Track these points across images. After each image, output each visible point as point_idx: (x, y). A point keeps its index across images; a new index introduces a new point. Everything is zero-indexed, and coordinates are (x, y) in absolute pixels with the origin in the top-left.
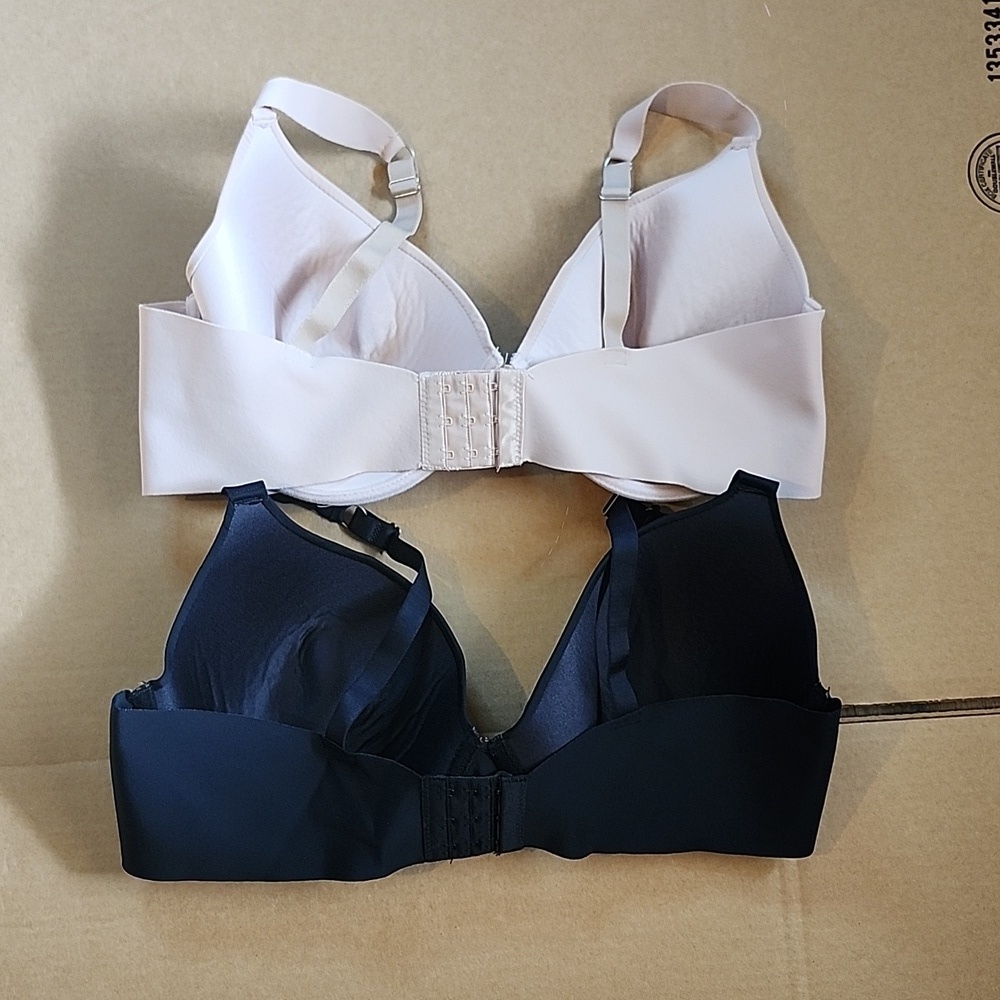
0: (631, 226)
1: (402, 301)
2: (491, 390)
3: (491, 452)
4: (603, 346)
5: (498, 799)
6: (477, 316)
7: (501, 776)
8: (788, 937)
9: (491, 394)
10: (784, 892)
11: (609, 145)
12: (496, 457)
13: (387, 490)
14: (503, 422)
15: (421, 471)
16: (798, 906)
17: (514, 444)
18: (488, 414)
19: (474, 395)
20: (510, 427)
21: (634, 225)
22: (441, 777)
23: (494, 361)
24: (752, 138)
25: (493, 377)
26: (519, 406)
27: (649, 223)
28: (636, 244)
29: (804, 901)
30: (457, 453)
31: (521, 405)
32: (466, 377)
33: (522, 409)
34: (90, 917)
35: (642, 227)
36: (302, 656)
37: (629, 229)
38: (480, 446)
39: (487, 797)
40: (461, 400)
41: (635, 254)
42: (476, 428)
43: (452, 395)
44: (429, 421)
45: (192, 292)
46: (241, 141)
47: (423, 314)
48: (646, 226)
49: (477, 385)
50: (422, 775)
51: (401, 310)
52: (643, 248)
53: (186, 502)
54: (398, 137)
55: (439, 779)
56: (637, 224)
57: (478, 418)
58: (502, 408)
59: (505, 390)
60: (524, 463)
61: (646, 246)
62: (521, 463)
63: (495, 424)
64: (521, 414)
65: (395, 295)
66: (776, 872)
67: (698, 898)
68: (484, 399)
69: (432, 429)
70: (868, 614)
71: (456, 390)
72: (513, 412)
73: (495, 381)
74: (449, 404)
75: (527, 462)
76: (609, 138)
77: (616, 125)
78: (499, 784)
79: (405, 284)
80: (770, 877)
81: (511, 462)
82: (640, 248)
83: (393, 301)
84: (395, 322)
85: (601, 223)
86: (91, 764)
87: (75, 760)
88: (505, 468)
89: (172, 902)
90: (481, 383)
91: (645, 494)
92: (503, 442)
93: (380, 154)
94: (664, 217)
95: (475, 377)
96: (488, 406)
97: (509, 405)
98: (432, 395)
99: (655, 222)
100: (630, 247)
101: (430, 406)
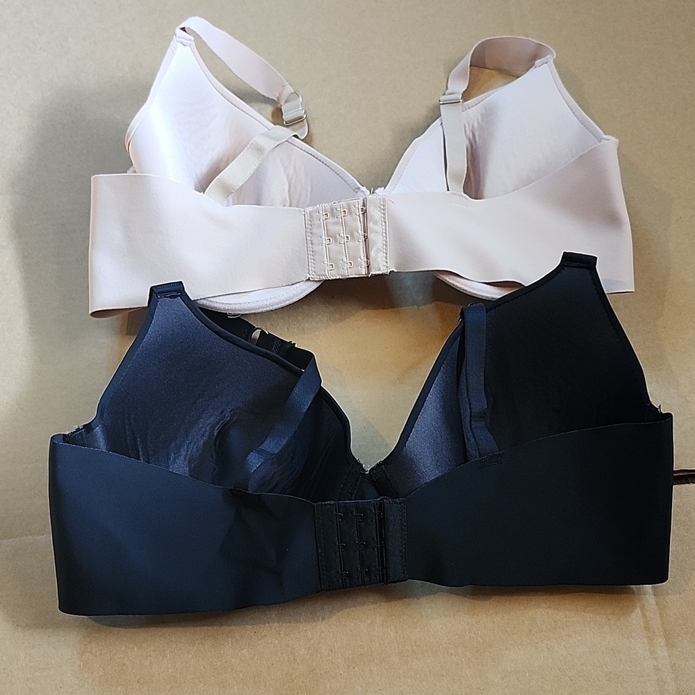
0: (465, 127)
1: (293, 181)
2: (361, 213)
3: (363, 263)
4: (448, 190)
5: (382, 522)
6: (349, 177)
7: (383, 500)
8: (657, 669)
9: (361, 215)
10: (647, 628)
11: (445, 88)
12: (368, 267)
13: (283, 298)
14: (371, 236)
15: (309, 283)
16: (662, 641)
17: (381, 255)
18: (360, 232)
19: (348, 218)
20: (377, 239)
21: (467, 125)
22: (332, 502)
23: (362, 194)
24: (550, 58)
25: (362, 202)
26: (384, 224)
27: (478, 122)
28: (470, 140)
29: (667, 636)
30: (336, 264)
31: (385, 222)
32: (341, 205)
33: (386, 226)
34: (30, 667)
35: (473, 126)
36: (218, 443)
37: (463, 128)
38: (354, 258)
39: (372, 521)
40: (337, 223)
41: (469, 148)
42: (351, 244)
43: (331, 220)
44: (314, 242)
45: (132, 165)
46: (168, 52)
47: (309, 188)
48: (476, 125)
49: (349, 209)
50: (315, 502)
51: (292, 189)
52: (475, 142)
53: (127, 337)
54: (289, 86)
55: (330, 504)
56: (469, 124)
57: (352, 236)
58: (370, 225)
59: (371, 211)
60: (391, 272)
61: (477, 139)
62: (389, 271)
63: (365, 240)
64: (386, 230)
65: (288, 177)
66: (638, 611)
67: (570, 636)
68: (356, 220)
69: (316, 248)
70: (688, 399)
71: (334, 217)
72: (379, 228)
73: (364, 206)
74: (329, 227)
75: (393, 271)
76: (445, 84)
77: (449, 76)
78: (381, 507)
79: (295, 168)
80: (634, 615)
81: (380, 270)
82: (473, 142)
83: (286, 181)
84: (288, 198)
85: (441, 120)
86: (39, 537)
87: (26, 535)
88: (375, 275)
89: (104, 652)
90: (353, 208)
91: (490, 293)
92: (372, 254)
93: (276, 99)
94: (489, 116)
95: (347, 204)
96: (360, 226)
97: (375, 223)
98: (316, 222)
99: (483, 121)
100: (465, 143)
101: (314, 231)
